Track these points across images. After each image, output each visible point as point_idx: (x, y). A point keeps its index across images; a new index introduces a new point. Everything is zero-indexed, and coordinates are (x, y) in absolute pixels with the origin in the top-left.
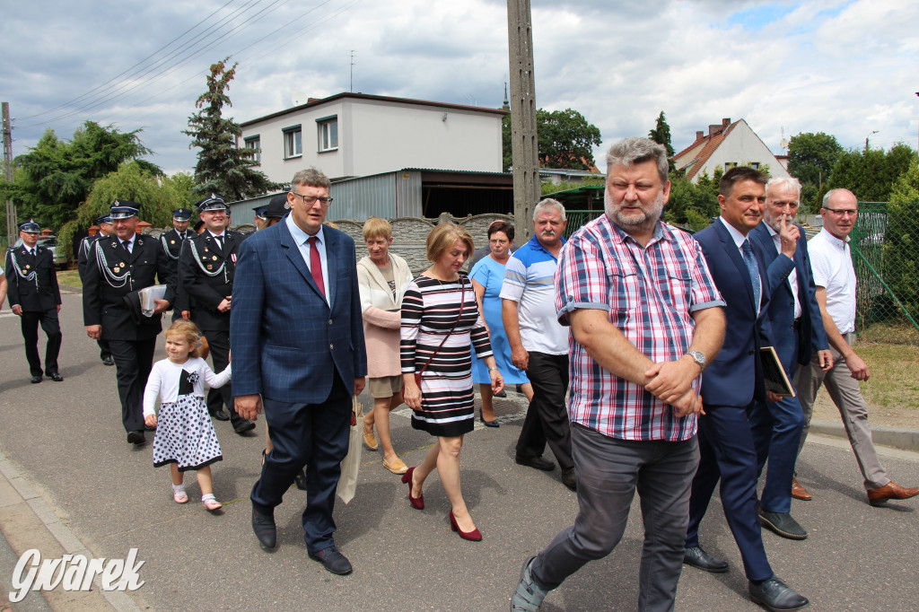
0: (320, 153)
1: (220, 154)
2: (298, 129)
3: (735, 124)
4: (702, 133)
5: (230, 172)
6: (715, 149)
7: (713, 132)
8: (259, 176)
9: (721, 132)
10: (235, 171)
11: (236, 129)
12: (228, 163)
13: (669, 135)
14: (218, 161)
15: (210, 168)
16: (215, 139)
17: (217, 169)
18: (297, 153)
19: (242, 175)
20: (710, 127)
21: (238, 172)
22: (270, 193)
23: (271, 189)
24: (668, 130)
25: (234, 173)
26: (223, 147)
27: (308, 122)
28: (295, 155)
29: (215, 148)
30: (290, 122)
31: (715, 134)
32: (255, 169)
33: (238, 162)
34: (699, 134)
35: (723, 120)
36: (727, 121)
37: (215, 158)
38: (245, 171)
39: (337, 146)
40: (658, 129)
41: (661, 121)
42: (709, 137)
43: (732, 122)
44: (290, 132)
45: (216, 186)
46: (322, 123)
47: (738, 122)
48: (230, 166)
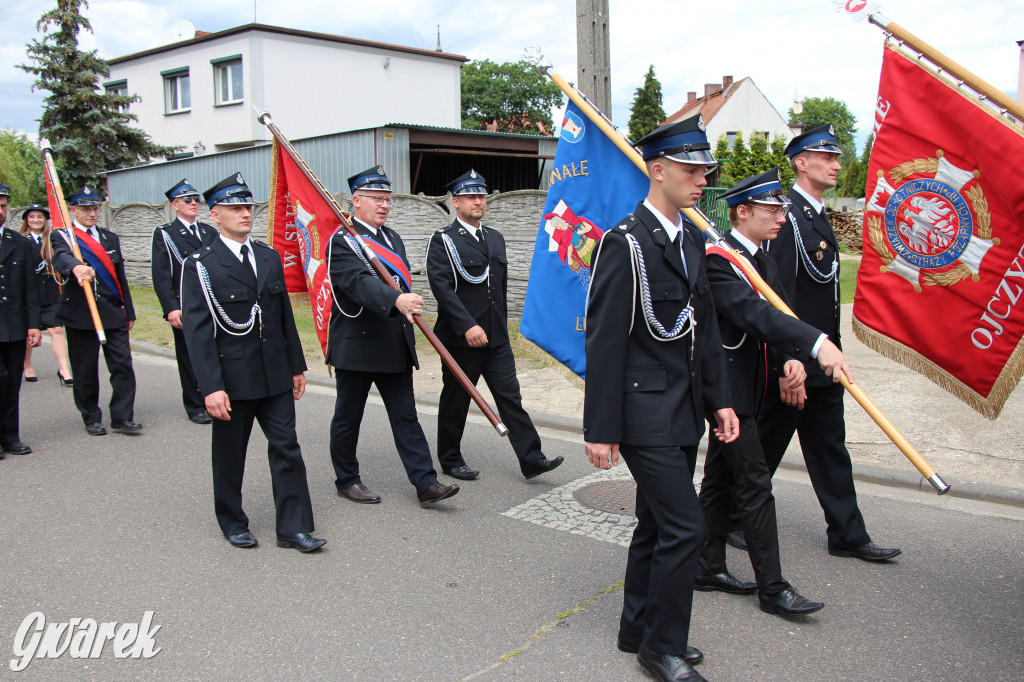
0: (217, 107)
1: (80, 101)
2: (184, 73)
3: (739, 84)
4: (695, 94)
5: (96, 128)
6: (715, 114)
7: (710, 93)
8: (139, 135)
9: (721, 92)
10: (104, 128)
11: (99, 67)
12: (92, 116)
13: (661, 95)
14: (75, 112)
15: (64, 121)
16: (69, 80)
17: (75, 124)
18: (183, 107)
19: (114, 133)
20: (706, 86)
21: (108, 129)
22: (155, 161)
23: (155, 154)
24: (659, 88)
25: (102, 130)
26: (84, 92)
27: (199, 63)
28: (180, 109)
29: (71, 93)
30: (173, 62)
31: (713, 96)
32: (132, 125)
33: (108, 116)
34: (691, 95)
35: (724, 78)
36: (728, 79)
37: (72, 107)
38: (116, 127)
39: (242, 97)
40: (647, 87)
41: (650, 78)
42: (705, 99)
43: (735, 81)
44: (171, 77)
45: (76, 148)
46: (219, 65)
47: (743, 80)
48: (95, 119)
